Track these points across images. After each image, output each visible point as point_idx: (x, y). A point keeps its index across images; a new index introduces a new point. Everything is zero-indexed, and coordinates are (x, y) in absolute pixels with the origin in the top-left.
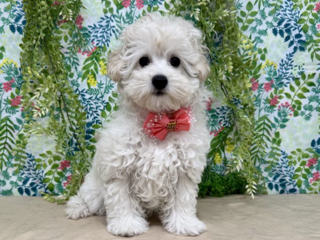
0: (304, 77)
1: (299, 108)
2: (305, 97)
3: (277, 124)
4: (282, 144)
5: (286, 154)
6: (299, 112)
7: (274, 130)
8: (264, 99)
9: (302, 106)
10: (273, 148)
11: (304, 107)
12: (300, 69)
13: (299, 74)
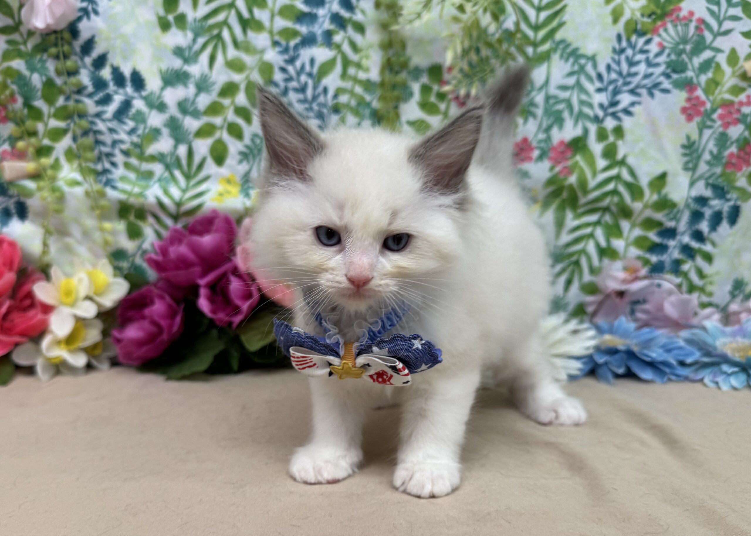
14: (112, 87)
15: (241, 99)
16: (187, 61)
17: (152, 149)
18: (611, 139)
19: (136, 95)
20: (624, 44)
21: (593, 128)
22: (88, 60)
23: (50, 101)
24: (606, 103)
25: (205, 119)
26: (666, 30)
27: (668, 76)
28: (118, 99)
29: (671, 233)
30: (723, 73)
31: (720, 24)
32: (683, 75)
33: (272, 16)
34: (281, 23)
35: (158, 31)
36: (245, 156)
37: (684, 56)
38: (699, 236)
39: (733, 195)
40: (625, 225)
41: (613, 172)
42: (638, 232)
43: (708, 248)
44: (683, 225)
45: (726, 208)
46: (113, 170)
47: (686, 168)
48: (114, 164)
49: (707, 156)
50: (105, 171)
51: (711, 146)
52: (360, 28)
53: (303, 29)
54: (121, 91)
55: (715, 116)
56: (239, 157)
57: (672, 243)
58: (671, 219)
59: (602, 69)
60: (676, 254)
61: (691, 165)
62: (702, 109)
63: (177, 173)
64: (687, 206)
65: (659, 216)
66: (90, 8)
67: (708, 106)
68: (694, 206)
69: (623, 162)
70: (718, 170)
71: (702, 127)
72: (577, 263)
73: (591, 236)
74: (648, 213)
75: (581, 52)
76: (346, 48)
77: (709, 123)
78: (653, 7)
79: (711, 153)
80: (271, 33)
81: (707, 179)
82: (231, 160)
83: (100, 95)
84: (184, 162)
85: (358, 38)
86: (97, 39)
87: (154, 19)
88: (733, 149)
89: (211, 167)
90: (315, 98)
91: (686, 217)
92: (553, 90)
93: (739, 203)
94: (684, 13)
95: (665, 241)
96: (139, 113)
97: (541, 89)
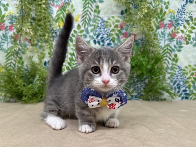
0: (192, 20)
1: (189, 39)
2: (193, 33)
3: (175, 49)
4: (178, 62)
5: (181, 68)
6: (190, 42)
7: (173, 53)
8: (167, 34)
9: (191, 38)
10: (173, 64)
11: (192, 39)
12: (189, 15)
13: (189, 18)
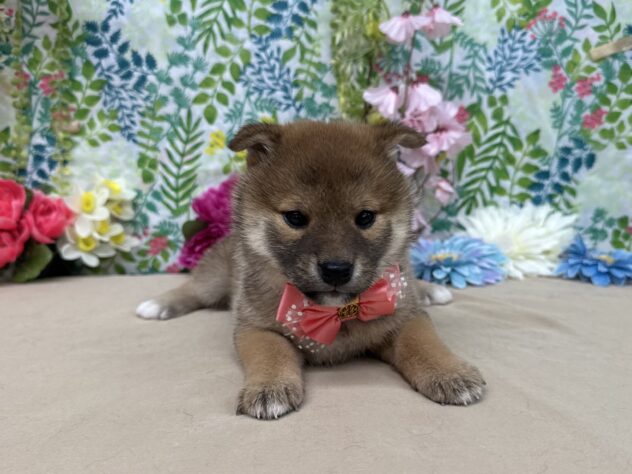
14: (132, 66)
15: (227, 76)
16: (187, 47)
17: (162, 112)
18: (499, 105)
19: (149, 72)
20: (507, 36)
21: (485, 97)
22: (115, 47)
23: (87, 76)
24: (495, 79)
25: (200, 90)
26: (537, 26)
27: (538, 59)
28: (137, 75)
29: (546, 175)
30: (580, 57)
31: (577, 20)
32: (549, 59)
33: (250, 17)
34: (256, 21)
35: (166, 25)
36: (229, 117)
37: (550, 45)
38: (565, 176)
39: (589, 146)
40: (510, 169)
41: (500, 129)
42: (520, 174)
43: (572, 185)
44: (554, 168)
45: (584, 155)
46: (132, 126)
47: (555, 126)
48: (133, 122)
49: (569, 118)
50: (127, 127)
51: (572, 110)
52: (313, 25)
53: (272, 26)
54: (139, 69)
55: (574, 88)
56: (225, 118)
57: (546, 182)
58: (545, 165)
59: (491, 53)
60: (550, 190)
61: (557, 124)
62: (564, 83)
63: (180, 130)
64: (556, 154)
65: (535, 162)
66: (118, 10)
67: (568, 81)
68: (561, 154)
69: (507, 122)
70: (578, 128)
71: (565, 96)
72: (474, 198)
73: (485, 178)
74: (527, 160)
75: (475, 41)
76: (303, 39)
77: (569, 94)
78: (526, 10)
79: (572, 115)
80: (249, 28)
81: (570, 134)
82: (220, 120)
83: (124, 72)
84: (185, 121)
85: (312, 32)
86: (122, 32)
87: (164, 17)
88: (588, 112)
89: (204, 125)
90: (281, 76)
91: (555, 163)
92: (455, 69)
93: (594, 152)
94: (549, 13)
95: (542, 181)
96: (152, 85)
97: (446, 69)
